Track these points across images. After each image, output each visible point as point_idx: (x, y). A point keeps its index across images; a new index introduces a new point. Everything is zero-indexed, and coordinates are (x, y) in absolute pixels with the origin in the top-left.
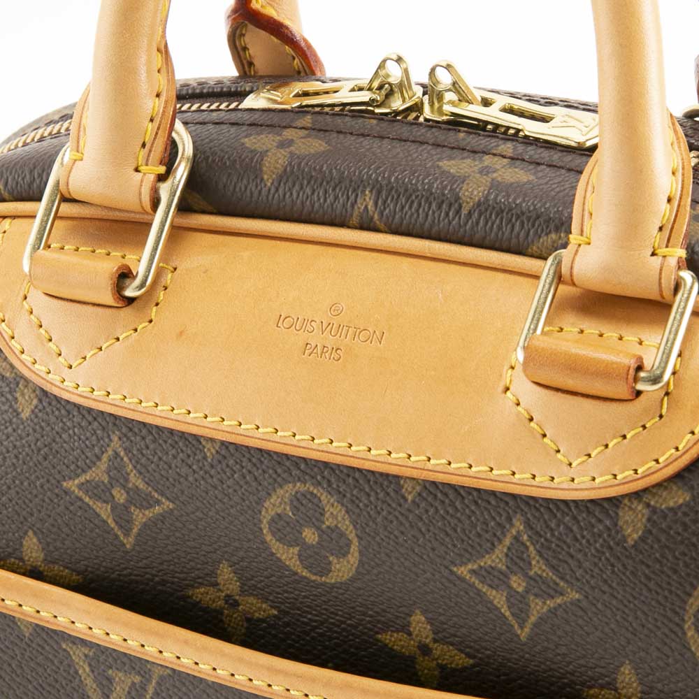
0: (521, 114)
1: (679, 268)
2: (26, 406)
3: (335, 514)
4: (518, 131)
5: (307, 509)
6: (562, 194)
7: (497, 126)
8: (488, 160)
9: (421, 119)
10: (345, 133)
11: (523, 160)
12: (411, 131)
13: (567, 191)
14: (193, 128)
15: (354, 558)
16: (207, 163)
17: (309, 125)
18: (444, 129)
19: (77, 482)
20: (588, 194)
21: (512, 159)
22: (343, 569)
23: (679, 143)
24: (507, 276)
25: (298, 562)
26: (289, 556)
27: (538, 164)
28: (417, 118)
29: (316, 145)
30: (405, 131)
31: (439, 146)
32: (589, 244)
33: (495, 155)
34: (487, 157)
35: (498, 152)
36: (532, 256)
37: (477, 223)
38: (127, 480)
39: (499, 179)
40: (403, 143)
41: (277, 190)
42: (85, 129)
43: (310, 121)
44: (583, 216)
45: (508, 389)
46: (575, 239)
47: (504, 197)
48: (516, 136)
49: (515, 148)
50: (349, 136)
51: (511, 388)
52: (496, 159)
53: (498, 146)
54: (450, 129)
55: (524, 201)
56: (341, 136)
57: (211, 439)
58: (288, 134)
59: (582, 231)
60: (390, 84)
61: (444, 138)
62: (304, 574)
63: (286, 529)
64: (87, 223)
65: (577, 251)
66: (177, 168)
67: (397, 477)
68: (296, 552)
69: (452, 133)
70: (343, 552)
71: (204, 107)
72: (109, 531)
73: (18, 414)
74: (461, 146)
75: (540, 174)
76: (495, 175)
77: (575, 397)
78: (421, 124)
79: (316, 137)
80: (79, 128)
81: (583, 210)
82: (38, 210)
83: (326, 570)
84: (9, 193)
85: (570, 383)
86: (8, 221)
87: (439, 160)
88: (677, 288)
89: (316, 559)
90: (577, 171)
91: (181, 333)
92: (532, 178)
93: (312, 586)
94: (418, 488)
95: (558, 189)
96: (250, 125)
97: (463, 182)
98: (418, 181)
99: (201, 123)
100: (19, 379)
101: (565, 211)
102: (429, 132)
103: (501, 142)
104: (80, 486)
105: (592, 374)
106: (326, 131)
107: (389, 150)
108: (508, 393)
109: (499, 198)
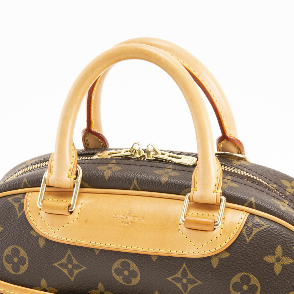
0: (172, 157)
1: (220, 196)
2: (42, 243)
3: (133, 266)
4: (172, 161)
5: (125, 266)
6: (188, 178)
7: (166, 160)
8: (166, 170)
9: (145, 159)
10: (126, 164)
11: (176, 169)
12: (144, 163)
13: (189, 177)
14: (82, 165)
15: (138, 278)
16: (88, 174)
17: (115, 163)
18: (153, 162)
19: (57, 264)
20: (195, 178)
21: (173, 169)
22: (135, 281)
23: (218, 163)
24: (175, 200)
25: (122, 281)
26: (120, 279)
27: (180, 170)
28: (144, 159)
29: (119, 168)
30: (142, 163)
31: (152, 166)
32: (197, 190)
33: (168, 168)
34: (166, 169)
35: (169, 168)
36: (181, 195)
37: (166, 187)
38: (73, 262)
39: (171, 175)
40: (142, 167)
41: (109, 181)
42: (52, 167)
43: (115, 161)
44: (195, 183)
45: (179, 230)
46: (193, 189)
47: (173, 180)
48: (172, 163)
49: (173, 167)
50: (127, 165)
51: (180, 230)
52: (168, 169)
53: (168, 166)
54: (154, 162)
55: (178, 181)
56: (125, 165)
57: (97, 249)
58: (110, 165)
59: (195, 187)
60: (135, 150)
61: (153, 164)
62: (124, 283)
63: (119, 272)
64: (54, 192)
65: (194, 192)
66: (79, 176)
67: (151, 255)
68: (122, 278)
69: (155, 163)
70: (135, 276)
71: (83, 158)
72: (67, 277)
73: (39, 246)
74: (159, 166)
75: (181, 173)
76: (169, 174)
77: (198, 231)
78: (145, 161)
79: (118, 166)
80: (51, 166)
81: (194, 182)
82: (40, 190)
83: (130, 282)
84: (30, 185)
85: (197, 227)
86: (31, 193)
87: (154, 170)
88: (221, 201)
89: (127, 279)
90: (191, 172)
91: (86, 221)
92: (179, 174)
93: (126, 287)
94: (156, 258)
95: (187, 177)
96: (98, 163)
97: (161, 176)
98: (149, 177)
99: (83, 163)
100: (39, 236)
101: (190, 183)
102: (149, 163)
103: (169, 165)
104: (58, 265)
105: (203, 224)
106: (120, 164)
107: (139, 169)
108: (179, 231)
109: (172, 180)
